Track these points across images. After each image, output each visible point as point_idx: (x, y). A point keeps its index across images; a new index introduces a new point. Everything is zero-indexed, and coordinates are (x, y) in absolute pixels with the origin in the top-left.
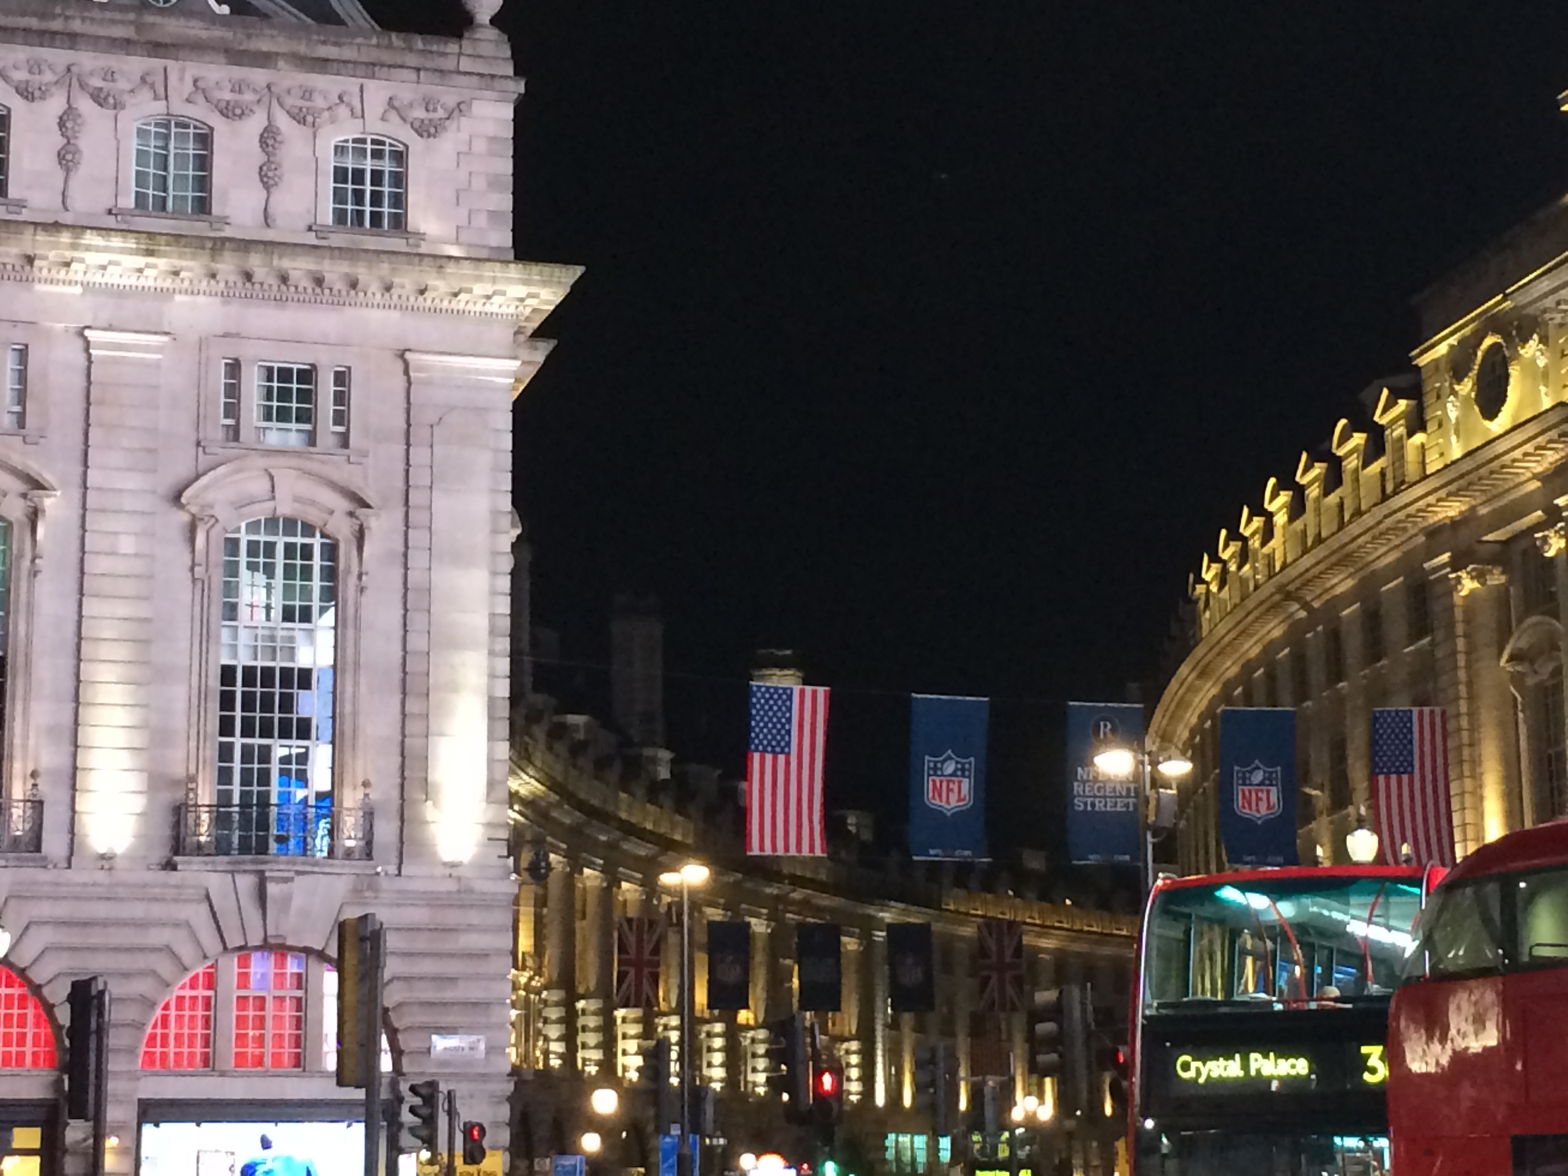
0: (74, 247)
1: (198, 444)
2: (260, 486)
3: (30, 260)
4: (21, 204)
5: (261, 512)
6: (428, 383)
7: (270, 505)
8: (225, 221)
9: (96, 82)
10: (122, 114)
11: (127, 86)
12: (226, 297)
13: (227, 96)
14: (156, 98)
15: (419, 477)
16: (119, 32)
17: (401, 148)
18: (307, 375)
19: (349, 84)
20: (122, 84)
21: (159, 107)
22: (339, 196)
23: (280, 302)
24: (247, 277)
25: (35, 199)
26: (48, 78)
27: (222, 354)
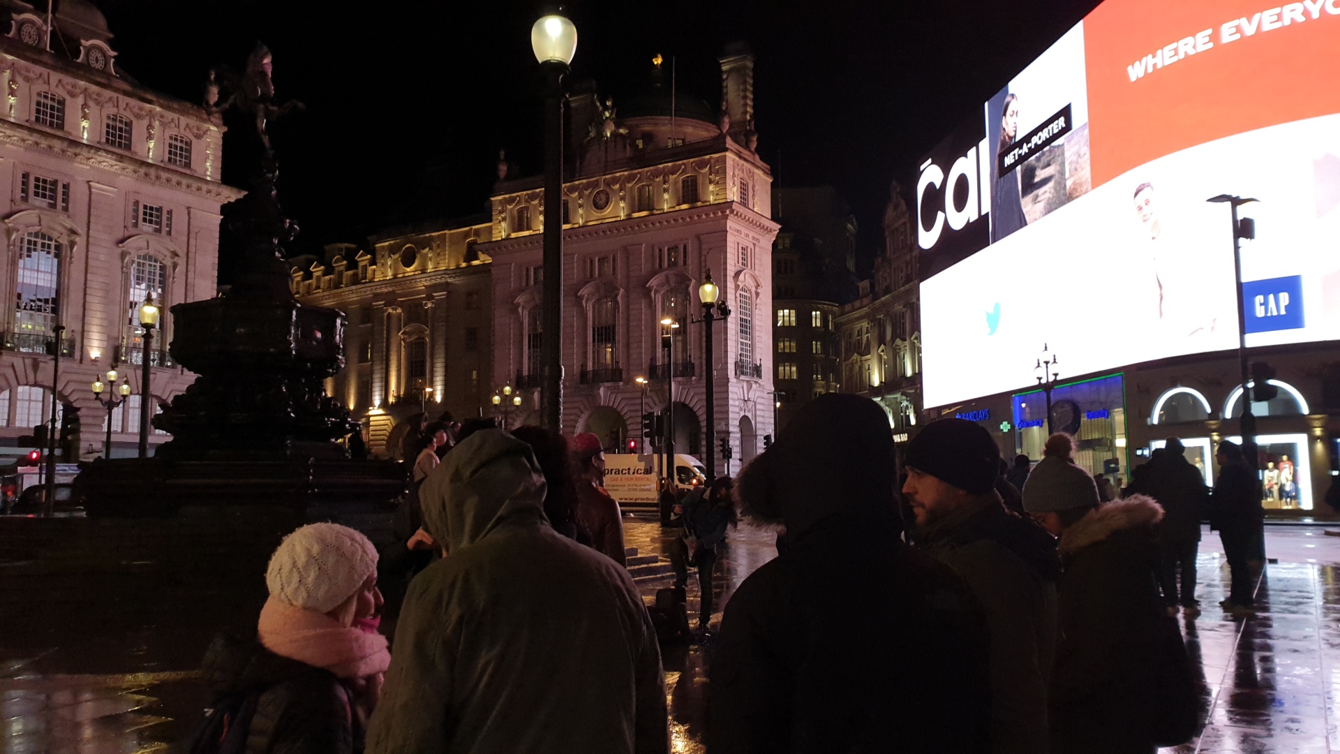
0: (95, 154)
1: (125, 227)
2: (144, 244)
3: (76, 155)
4: (70, 133)
5: (142, 253)
6: (195, 219)
7: (147, 251)
8: (136, 153)
9: (95, 96)
10: (103, 109)
11: (105, 100)
12: (138, 180)
13: (137, 111)
14: (114, 106)
15: (192, 249)
17: (189, 141)
18: (159, 210)
19: (175, 116)
20: (103, 99)
21: (114, 111)
22: (170, 152)
23: (153, 184)
24: (146, 174)
25: (74, 133)
26: (79, 91)
27: (132, 198)
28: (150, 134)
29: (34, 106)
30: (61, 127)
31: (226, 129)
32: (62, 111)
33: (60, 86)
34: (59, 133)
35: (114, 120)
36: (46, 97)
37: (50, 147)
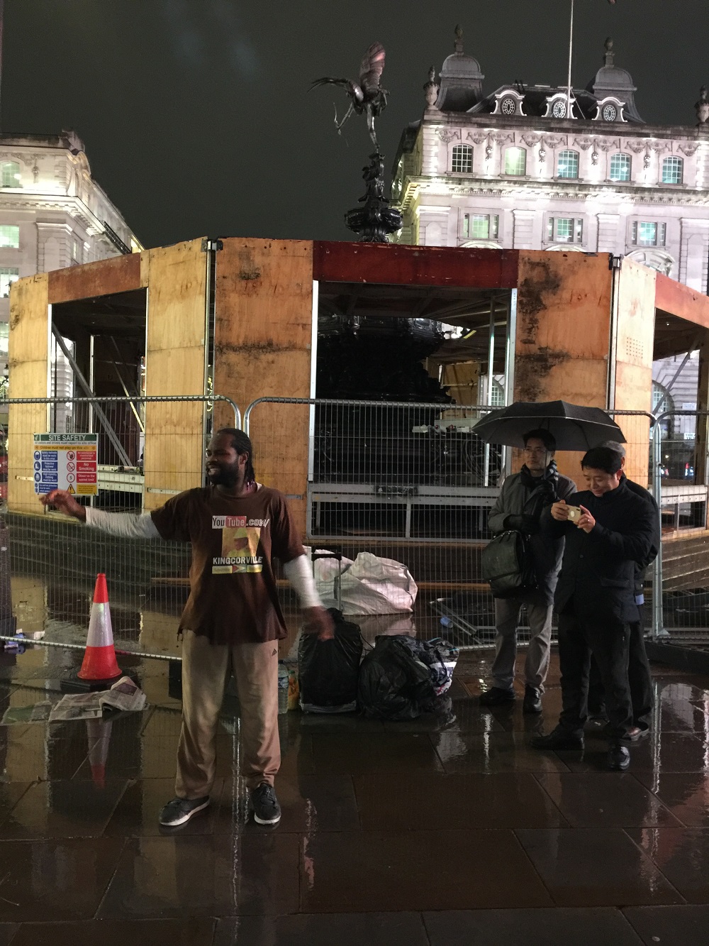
0: (599, 191)
2: (641, 257)
3: (586, 195)
4: (582, 180)
6: (687, 227)
8: (634, 182)
9: (602, 144)
10: (608, 153)
11: (610, 145)
12: (635, 204)
13: (636, 146)
14: (617, 148)
15: (684, 253)
16: (608, 129)
17: (681, 160)
18: (655, 226)
19: (668, 141)
20: (608, 144)
21: (617, 151)
22: (664, 174)
23: (649, 205)
24: (642, 198)
25: (586, 178)
26: (589, 143)
27: (632, 220)
28: (646, 163)
29: (557, 165)
30: (576, 176)
32: (577, 163)
33: (576, 144)
34: (574, 182)
35: (618, 159)
36: (566, 156)
37: (567, 194)
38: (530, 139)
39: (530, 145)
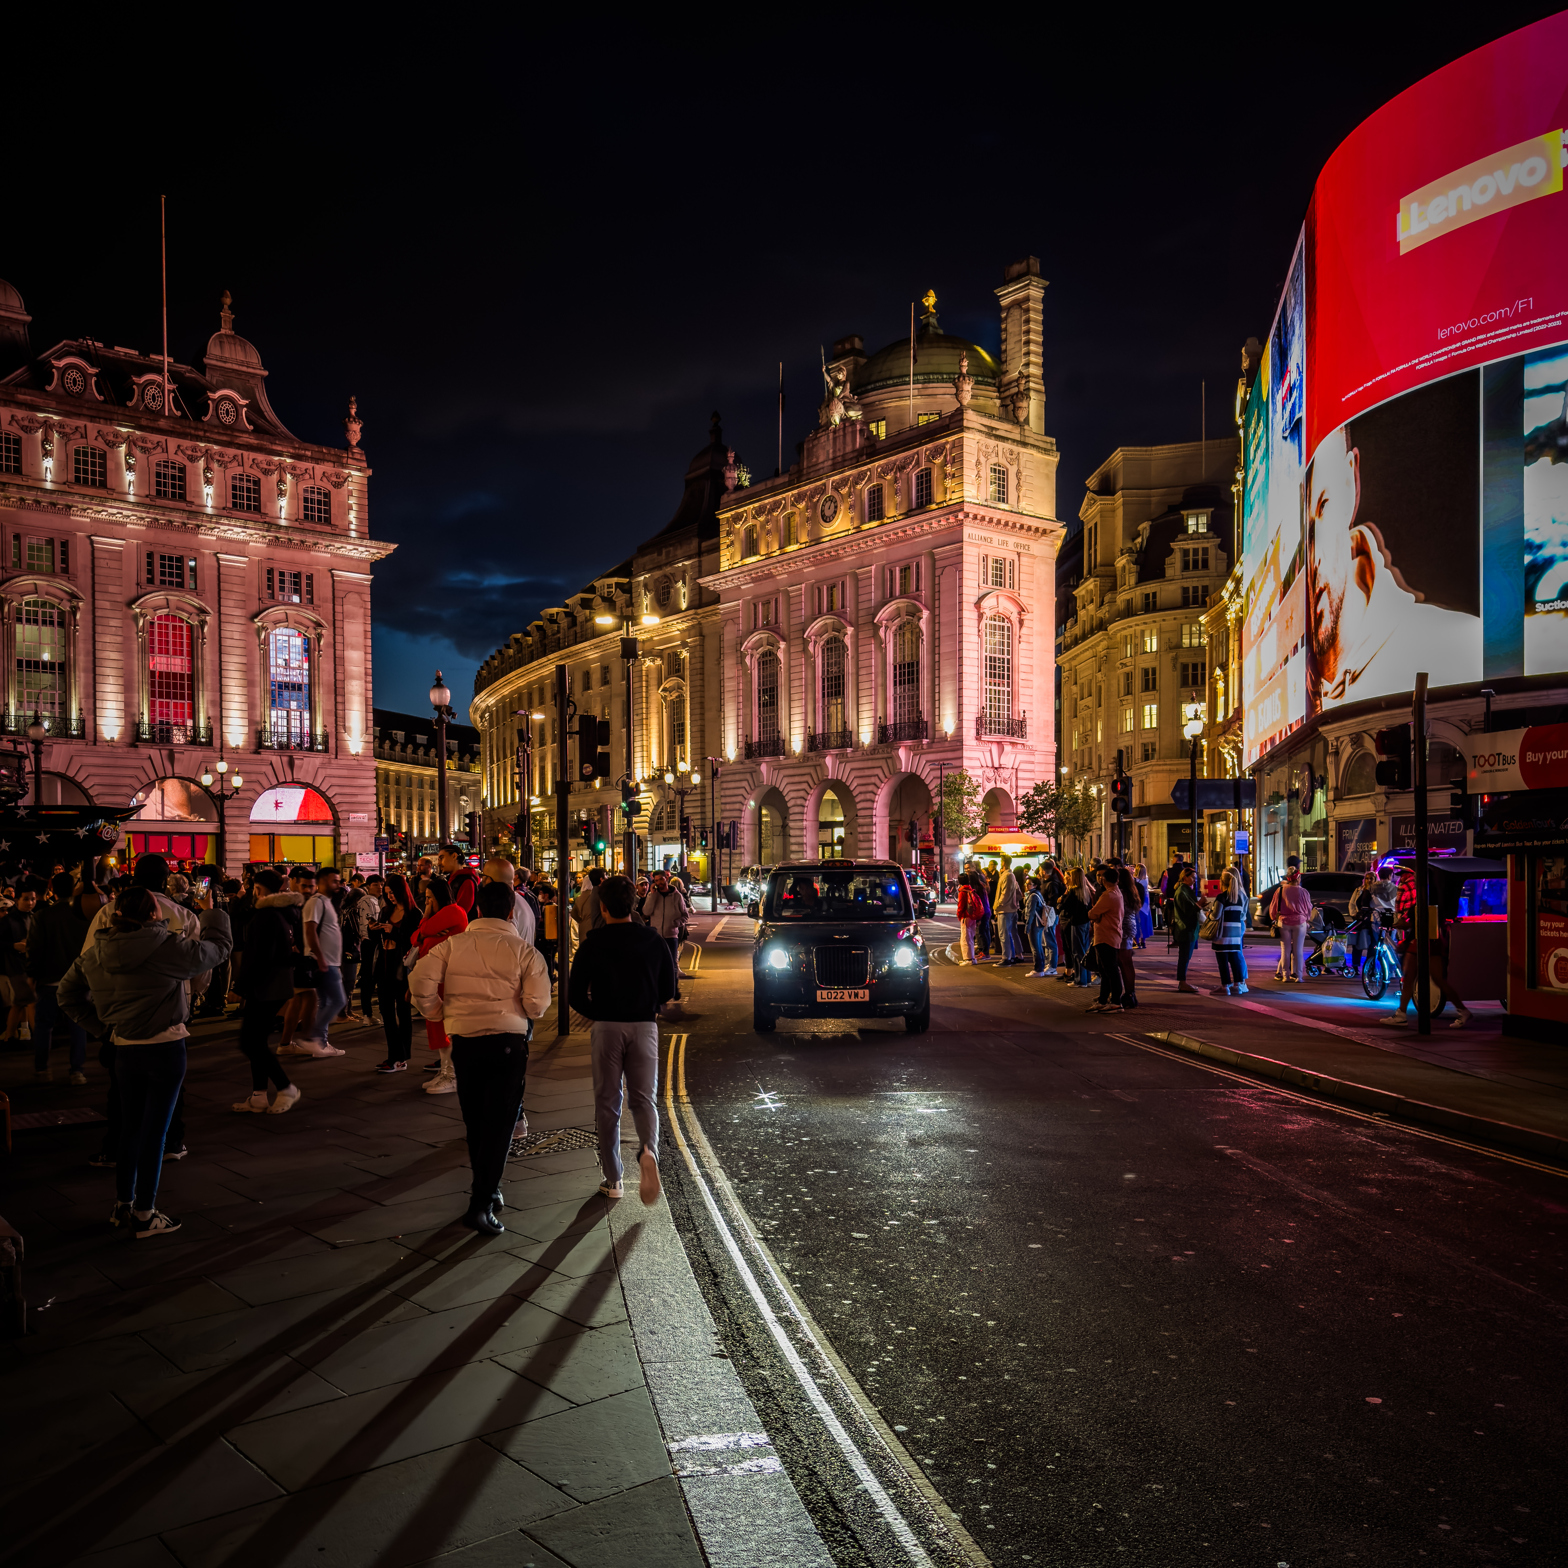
0: (217, 523)
1: (260, 600)
2: (283, 617)
3: (199, 526)
4: (192, 503)
6: (340, 582)
7: (286, 624)
8: (266, 515)
9: (217, 457)
10: (227, 471)
11: (229, 459)
12: (269, 545)
13: (265, 466)
14: (239, 465)
15: (338, 617)
16: (225, 438)
17: (327, 492)
18: (299, 575)
19: (310, 465)
20: (226, 459)
21: (240, 470)
22: (306, 508)
23: (288, 548)
24: (278, 538)
25: (197, 501)
26: (199, 454)
27: (266, 566)
28: (281, 490)
29: (154, 479)
30: (182, 497)
31: (370, 472)
32: (182, 479)
33: (179, 453)
34: (182, 505)
35: (241, 480)
36: (167, 467)
37: (170, 522)
38: (111, 438)
39: (113, 445)
